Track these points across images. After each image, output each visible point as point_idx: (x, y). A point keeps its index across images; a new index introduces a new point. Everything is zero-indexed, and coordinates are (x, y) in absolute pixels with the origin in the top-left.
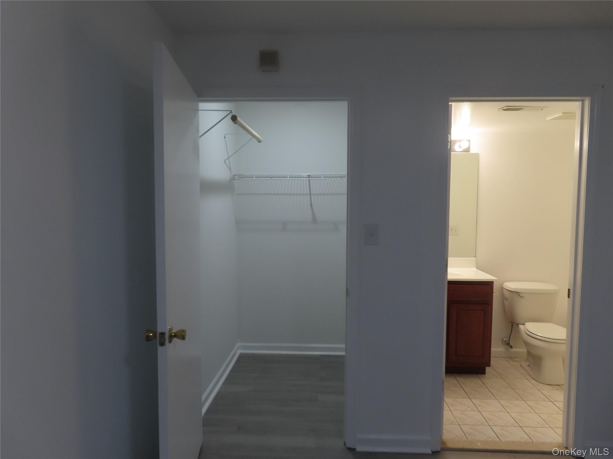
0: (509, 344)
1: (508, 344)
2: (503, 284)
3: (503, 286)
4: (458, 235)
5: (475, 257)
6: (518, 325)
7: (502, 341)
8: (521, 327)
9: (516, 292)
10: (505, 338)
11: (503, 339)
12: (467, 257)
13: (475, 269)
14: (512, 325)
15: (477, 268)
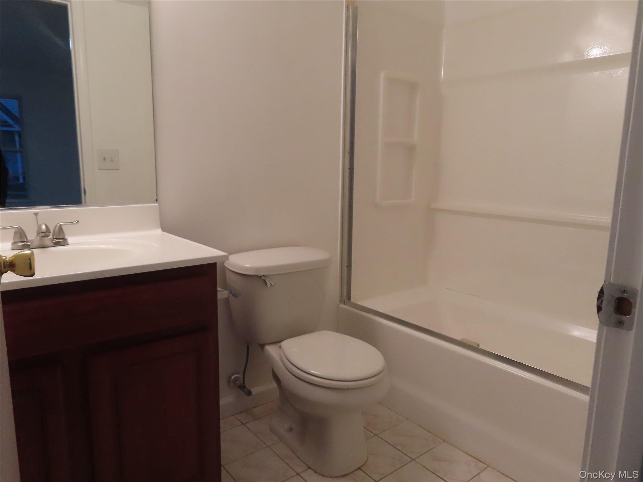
0: (244, 387)
1: (242, 387)
2: (223, 262)
3: (225, 265)
4: (118, 170)
5: (157, 201)
6: (262, 346)
7: (229, 382)
8: (271, 350)
9: (257, 276)
10: (233, 374)
11: (230, 378)
12: (137, 203)
13: (159, 231)
14: (248, 347)
15: (164, 230)
